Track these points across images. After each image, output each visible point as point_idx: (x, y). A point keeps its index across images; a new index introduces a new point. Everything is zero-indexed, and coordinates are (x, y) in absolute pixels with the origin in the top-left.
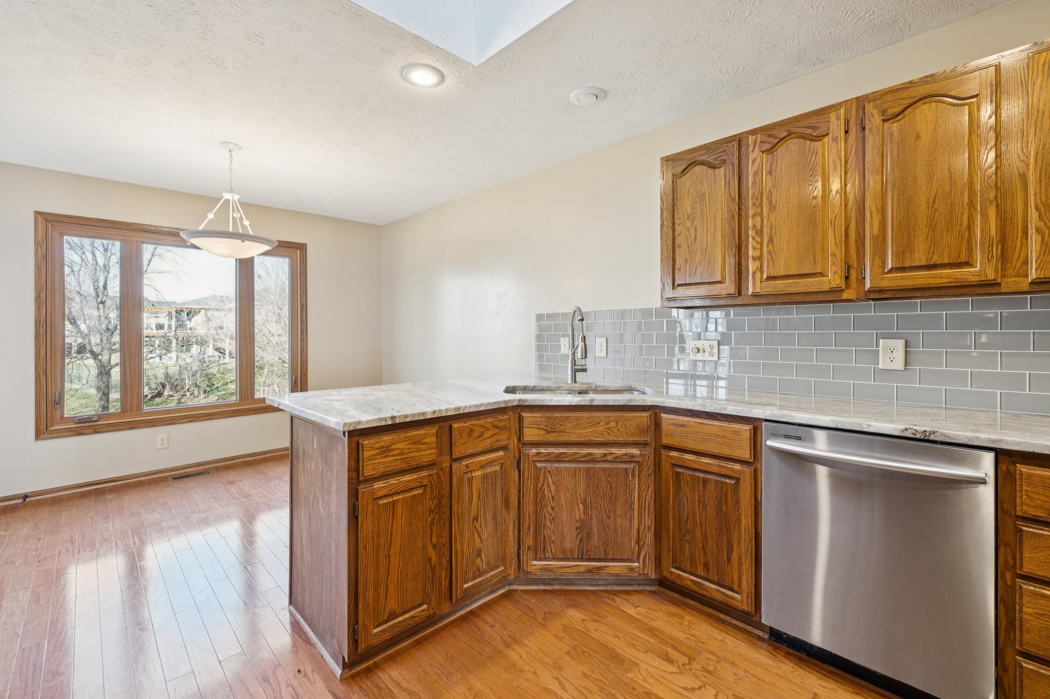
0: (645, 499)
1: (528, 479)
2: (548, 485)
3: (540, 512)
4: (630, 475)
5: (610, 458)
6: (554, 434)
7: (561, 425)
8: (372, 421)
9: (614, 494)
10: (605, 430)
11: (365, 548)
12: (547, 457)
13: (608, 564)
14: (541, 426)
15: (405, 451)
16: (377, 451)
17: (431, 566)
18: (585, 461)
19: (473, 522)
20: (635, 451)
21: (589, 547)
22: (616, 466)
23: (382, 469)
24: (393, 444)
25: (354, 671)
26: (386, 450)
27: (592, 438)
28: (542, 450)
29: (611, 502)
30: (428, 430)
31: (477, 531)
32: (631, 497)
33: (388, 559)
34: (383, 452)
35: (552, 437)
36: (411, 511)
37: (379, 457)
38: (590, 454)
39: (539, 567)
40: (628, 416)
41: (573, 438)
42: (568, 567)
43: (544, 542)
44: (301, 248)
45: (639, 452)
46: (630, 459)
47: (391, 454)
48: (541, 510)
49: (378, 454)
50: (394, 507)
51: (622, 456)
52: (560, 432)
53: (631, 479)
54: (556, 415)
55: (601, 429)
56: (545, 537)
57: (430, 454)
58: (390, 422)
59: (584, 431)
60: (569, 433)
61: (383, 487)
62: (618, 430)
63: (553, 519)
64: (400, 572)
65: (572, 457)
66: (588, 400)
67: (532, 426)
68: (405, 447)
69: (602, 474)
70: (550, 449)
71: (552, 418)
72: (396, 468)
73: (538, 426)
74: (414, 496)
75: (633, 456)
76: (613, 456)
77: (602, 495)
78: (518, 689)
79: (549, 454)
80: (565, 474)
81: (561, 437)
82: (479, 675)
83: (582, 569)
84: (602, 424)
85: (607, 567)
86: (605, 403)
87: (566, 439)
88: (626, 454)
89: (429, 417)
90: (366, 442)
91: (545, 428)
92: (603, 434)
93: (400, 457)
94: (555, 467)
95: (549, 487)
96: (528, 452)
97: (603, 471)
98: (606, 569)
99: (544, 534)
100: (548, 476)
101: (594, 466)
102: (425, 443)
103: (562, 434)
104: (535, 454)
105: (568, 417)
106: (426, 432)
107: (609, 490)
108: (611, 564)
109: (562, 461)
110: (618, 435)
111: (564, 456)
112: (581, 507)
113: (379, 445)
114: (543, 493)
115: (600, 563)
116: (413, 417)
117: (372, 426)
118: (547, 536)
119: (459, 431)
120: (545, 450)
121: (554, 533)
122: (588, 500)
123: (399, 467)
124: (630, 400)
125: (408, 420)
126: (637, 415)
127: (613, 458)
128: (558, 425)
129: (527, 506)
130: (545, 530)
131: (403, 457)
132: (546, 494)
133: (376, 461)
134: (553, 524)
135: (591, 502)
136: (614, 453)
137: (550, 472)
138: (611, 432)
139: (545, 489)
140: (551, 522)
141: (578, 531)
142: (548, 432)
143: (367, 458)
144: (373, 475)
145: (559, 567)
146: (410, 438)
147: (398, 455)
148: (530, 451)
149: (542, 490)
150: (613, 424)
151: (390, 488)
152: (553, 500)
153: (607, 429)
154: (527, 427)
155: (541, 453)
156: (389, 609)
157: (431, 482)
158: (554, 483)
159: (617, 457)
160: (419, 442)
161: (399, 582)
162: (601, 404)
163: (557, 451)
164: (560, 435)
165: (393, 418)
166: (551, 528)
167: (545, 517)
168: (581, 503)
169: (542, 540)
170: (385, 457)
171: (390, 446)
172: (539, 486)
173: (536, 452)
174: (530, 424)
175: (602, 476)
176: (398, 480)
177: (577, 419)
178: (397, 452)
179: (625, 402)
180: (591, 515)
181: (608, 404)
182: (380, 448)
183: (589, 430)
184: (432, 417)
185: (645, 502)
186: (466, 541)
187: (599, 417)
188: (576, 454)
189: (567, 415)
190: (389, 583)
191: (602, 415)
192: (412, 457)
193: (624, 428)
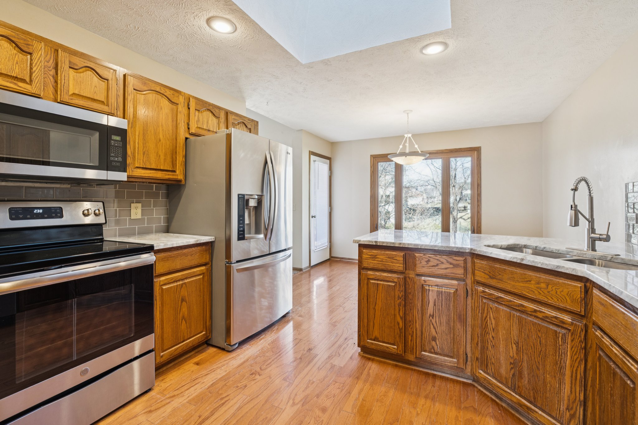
0: (577, 370)
1: (477, 308)
2: (490, 318)
3: (484, 336)
4: (560, 339)
5: (540, 315)
6: (495, 280)
7: (500, 274)
8: (366, 241)
9: (543, 349)
10: (536, 288)
11: (363, 299)
12: (490, 296)
13: (537, 410)
14: (486, 272)
15: (384, 261)
16: (370, 256)
17: (399, 327)
18: (519, 311)
19: (429, 318)
20: (567, 318)
21: (520, 384)
22: (546, 325)
23: (372, 266)
24: (378, 255)
25: (364, 355)
26: (374, 257)
27: (524, 293)
28: (487, 290)
29: (541, 356)
30: (398, 253)
31: (433, 324)
32: (561, 361)
33: (374, 310)
34: (373, 258)
35: (493, 282)
36: (387, 292)
37: (370, 259)
38: (523, 306)
39: (483, 377)
40: (558, 282)
41: (509, 288)
42: (503, 390)
43: (487, 360)
44: (477, 150)
45: (571, 321)
46: (561, 324)
47: (376, 259)
48: (485, 335)
49: (370, 258)
50: (377, 287)
51: (552, 317)
52: (500, 280)
53: (560, 343)
54: (496, 266)
55: (532, 286)
56: (487, 356)
57: (399, 266)
58: (374, 244)
59: (517, 284)
60: (505, 282)
61: (372, 274)
62: (548, 292)
63: (493, 346)
64: (381, 320)
65: (507, 303)
66: (519, 259)
67: (480, 270)
68: (384, 258)
69: (532, 327)
70: (492, 291)
71: (494, 267)
72: (379, 267)
73: (484, 271)
74: (389, 285)
75: (563, 322)
76: (544, 315)
77: (532, 345)
78: (401, 410)
79: (491, 294)
80: (502, 314)
81: (500, 284)
82: (396, 393)
83: (515, 400)
84: (533, 282)
85: (537, 412)
86: (533, 264)
87: (503, 287)
88: (556, 318)
89: (397, 246)
90: (364, 251)
91: (489, 273)
92: (534, 292)
93: (381, 263)
94: (495, 307)
95: (491, 320)
96: (477, 288)
97: (533, 324)
98: (535, 413)
99: (487, 354)
100: (490, 311)
101: (526, 317)
102: (396, 260)
103: (500, 282)
104: (481, 291)
105: (505, 269)
106: (396, 254)
107: (539, 344)
108: (540, 412)
109: (500, 303)
110: (548, 297)
111: (501, 299)
112: (514, 346)
113: (370, 254)
114: (487, 322)
115: (530, 405)
116: (387, 244)
117: (366, 243)
118: (489, 357)
119: (419, 259)
120: (489, 290)
121: (494, 358)
122: (520, 345)
123: (381, 268)
124: (558, 267)
125: (384, 244)
126: (569, 283)
127: (543, 316)
128: (498, 274)
129: (476, 327)
130: (488, 351)
131: (383, 263)
132: (489, 324)
133: (369, 261)
134: (493, 349)
135: (522, 347)
136: (544, 312)
137: (491, 308)
138: (541, 292)
139: (488, 320)
140: (492, 348)
141: (512, 366)
142: (491, 278)
143: (365, 258)
144: (367, 267)
145: (497, 386)
146: (387, 254)
147: (380, 261)
148: (479, 288)
149: (486, 319)
150: (543, 285)
151: (376, 276)
152: (493, 331)
153: (538, 288)
154: (477, 270)
155: (486, 292)
156: (375, 335)
157: (399, 282)
158: (494, 318)
159: (547, 317)
160: (392, 258)
161: (380, 325)
162: (530, 264)
163: (497, 294)
164: (499, 283)
165: (376, 242)
166: (491, 352)
167: (488, 341)
168: (515, 344)
169: (485, 357)
170: (373, 260)
171: (376, 255)
172: (484, 316)
173: (482, 290)
174: (479, 268)
175: (532, 328)
176: (380, 274)
177: (512, 273)
178: (379, 260)
179: (552, 267)
180: (523, 359)
181: (536, 266)
182: (371, 255)
183: (522, 285)
184: (399, 246)
185: (576, 373)
186: (424, 327)
187: (530, 276)
188: (511, 301)
189: (505, 268)
190: (375, 321)
191: (533, 274)
192: (388, 265)
193: (554, 291)
